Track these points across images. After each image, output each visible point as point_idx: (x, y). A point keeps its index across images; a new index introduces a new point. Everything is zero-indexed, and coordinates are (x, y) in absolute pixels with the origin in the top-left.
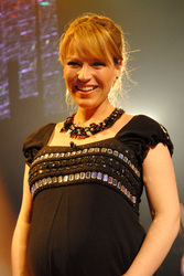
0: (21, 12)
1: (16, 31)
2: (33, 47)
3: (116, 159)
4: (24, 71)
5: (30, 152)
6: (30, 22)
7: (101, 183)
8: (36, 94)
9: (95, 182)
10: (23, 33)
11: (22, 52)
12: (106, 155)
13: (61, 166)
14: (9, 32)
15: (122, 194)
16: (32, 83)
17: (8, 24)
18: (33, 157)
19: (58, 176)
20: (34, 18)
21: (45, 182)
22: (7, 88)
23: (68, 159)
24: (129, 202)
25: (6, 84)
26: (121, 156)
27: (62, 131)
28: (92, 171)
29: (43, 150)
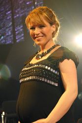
1: (25, 2)
10: (28, 3)
25: (22, 26)
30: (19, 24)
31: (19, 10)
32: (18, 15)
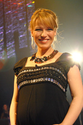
0: (19, 10)
1: (18, 18)
2: (25, 26)
3: (56, 72)
4: (21, 36)
5: (17, 70)
6: (23, 14)
7: (50, 82)
8: (27, 46)
9: (47, 82)
10: (20, 20)
11: (20, 28)
12: (52, 70)
13: (32, 76)
14: (14, 19)
15: (59, 87)
16: (25, 42)
17: (14, 16)
18: (18, 72)
19: (30, 80)
20: (25, 12)
21: (25, 83)
22: (14, 44)
23: (35, 72)
24: (62, 91)
25: (14, 42)
26: (58, 70)
27: (31, 60)
28: (46, 77)
29: (23, 69)
30: (10, 39)
31: (11, 25)
32: (10, 31)
